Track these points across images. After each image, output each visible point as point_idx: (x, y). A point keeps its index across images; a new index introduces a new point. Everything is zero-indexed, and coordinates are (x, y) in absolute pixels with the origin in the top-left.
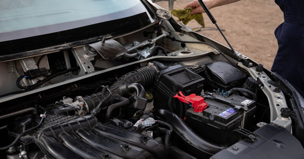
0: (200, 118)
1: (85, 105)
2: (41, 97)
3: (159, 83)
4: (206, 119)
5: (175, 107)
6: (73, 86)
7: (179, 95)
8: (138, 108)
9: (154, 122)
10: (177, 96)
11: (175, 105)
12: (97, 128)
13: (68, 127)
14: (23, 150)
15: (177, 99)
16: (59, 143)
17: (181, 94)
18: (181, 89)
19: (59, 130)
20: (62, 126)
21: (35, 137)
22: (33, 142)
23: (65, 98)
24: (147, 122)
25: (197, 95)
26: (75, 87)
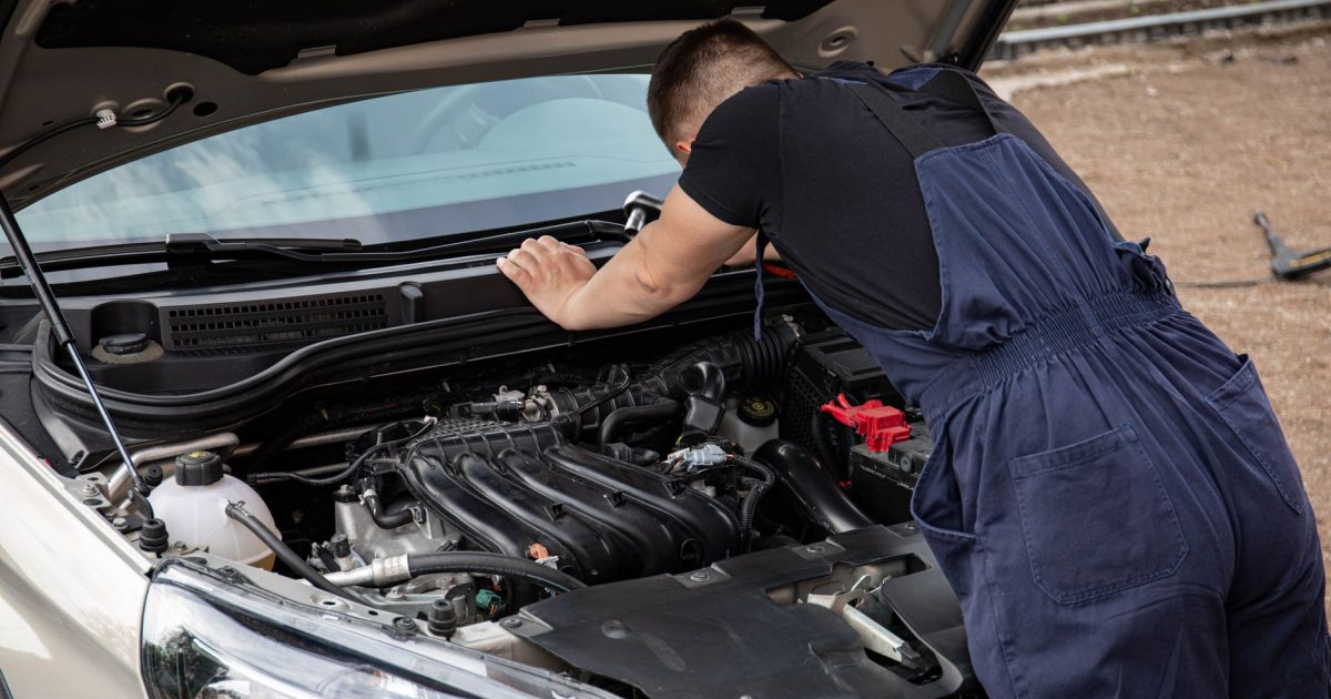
0: (881, 466)
1: (552, 408)
2: (448, 390)
3: (794, 371)
4: (893, 469)
5: (835, 443)
6: (543, 369)
7: (837, 404)
8: (696, 425)
9: (719, 459)
10: (830, 407)
11: (833, 436)
12: (555, 452)
13: (479, 444)
14: (368, 487)
15: (828, 414)
16: (452, 474)
17: (844, 404)
18: (845, 388)
19: (457, 447)
20: (466, 439)
21: (398, 460)
22: (393, 470)
23: (504, 390)
24: (699, 455)
25: (885, 405)
26: (549, 371)
